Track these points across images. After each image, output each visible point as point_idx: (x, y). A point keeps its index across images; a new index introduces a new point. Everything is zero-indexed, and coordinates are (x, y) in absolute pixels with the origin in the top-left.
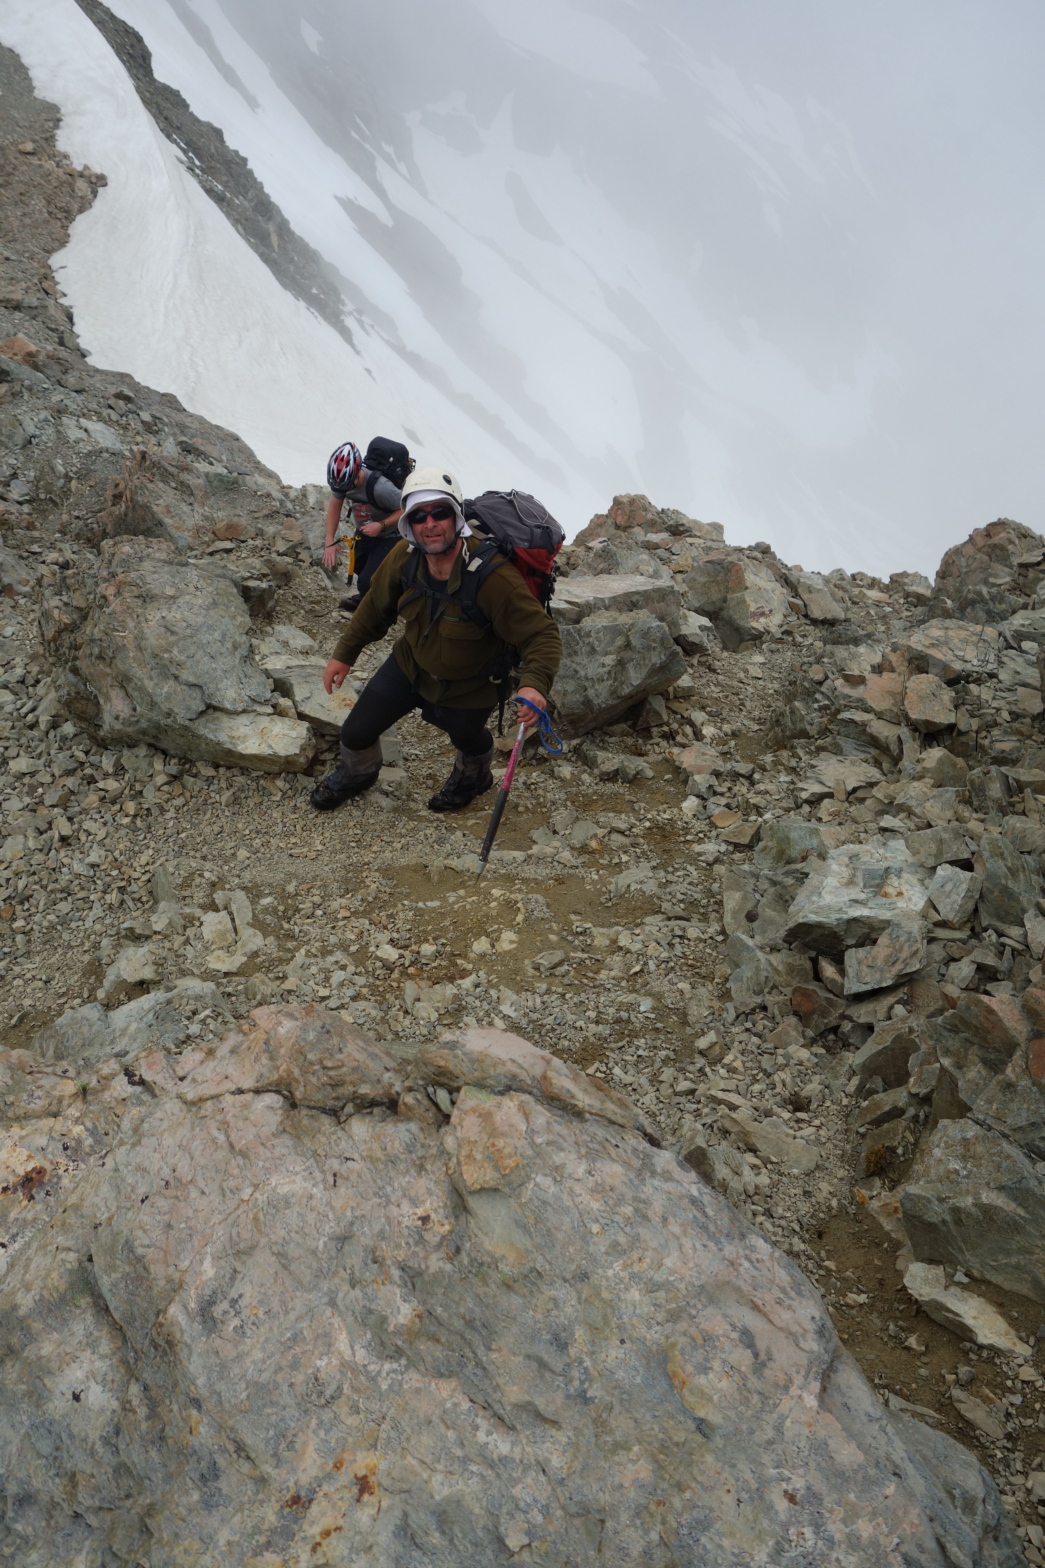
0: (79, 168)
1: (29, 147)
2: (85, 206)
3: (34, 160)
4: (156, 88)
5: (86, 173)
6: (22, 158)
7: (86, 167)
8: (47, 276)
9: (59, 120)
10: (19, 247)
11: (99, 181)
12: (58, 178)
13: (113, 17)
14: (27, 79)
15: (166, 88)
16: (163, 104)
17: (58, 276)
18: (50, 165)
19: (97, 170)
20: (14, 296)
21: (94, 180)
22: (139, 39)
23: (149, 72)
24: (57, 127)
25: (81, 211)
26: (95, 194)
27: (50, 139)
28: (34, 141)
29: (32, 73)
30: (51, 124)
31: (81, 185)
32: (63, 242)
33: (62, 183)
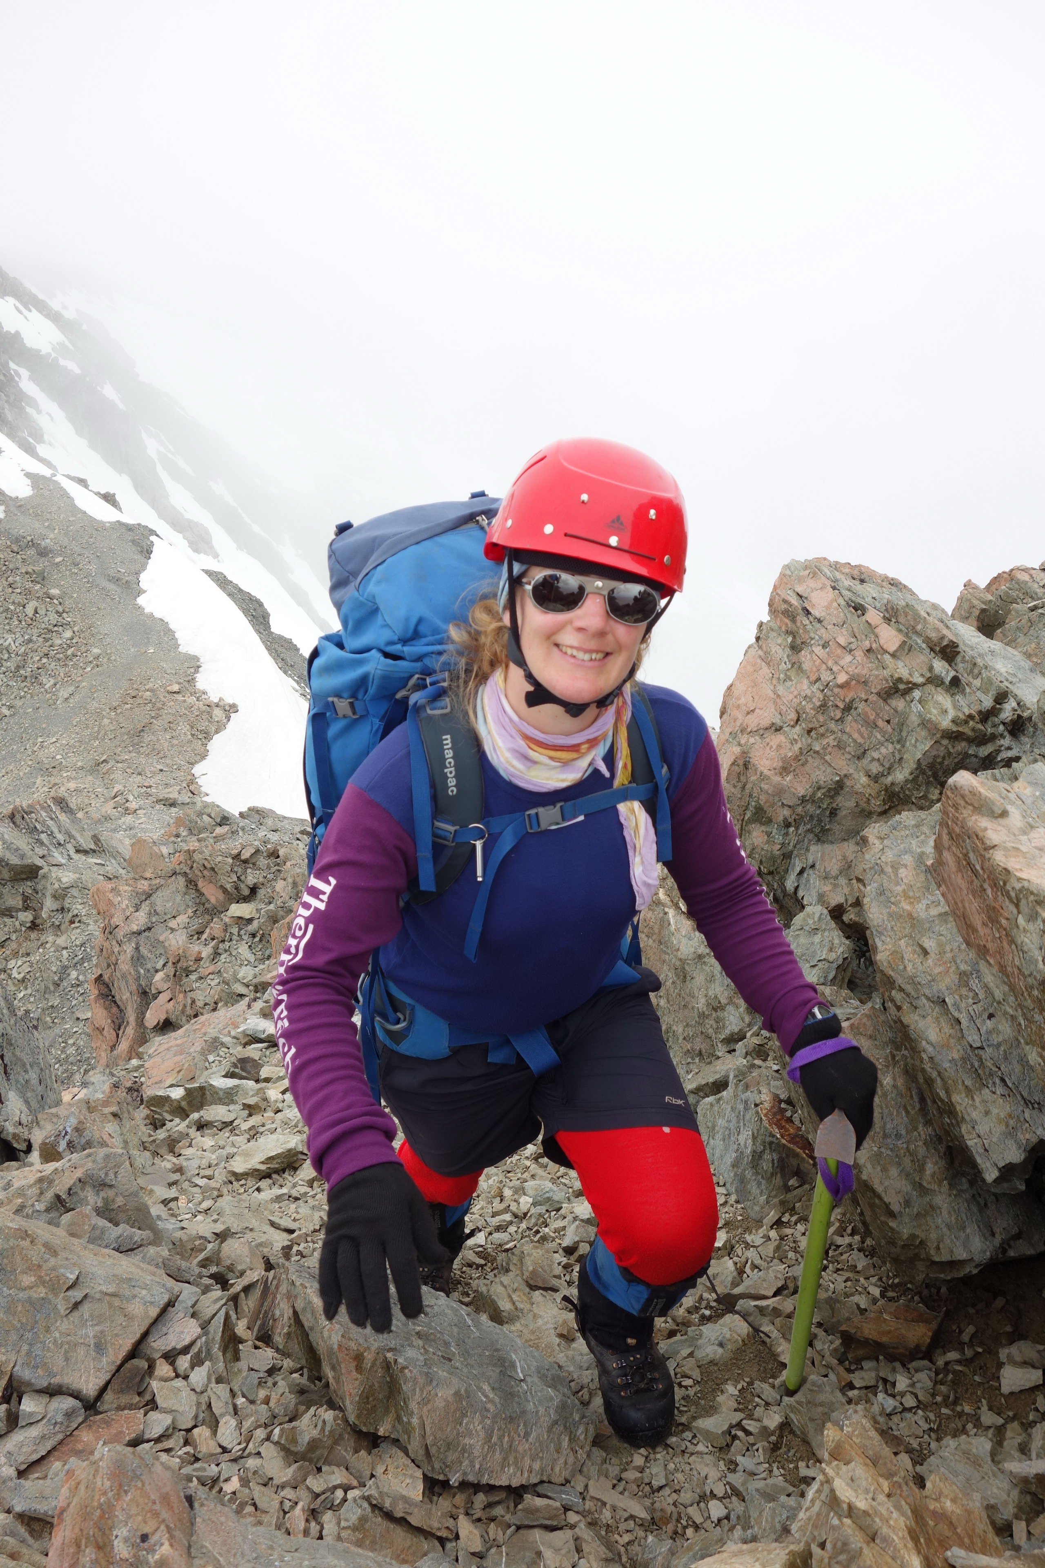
0: (216, 700)
1: (176, 688)
2: (220, 727)
3: (179, 697)
4: (274, 639)
5: (221, 704)
6: (169, 696)
7: (221, 699)
8: (192, 781)
9: (199, 667)
10: (168, 761)
11: (231, 709)
12: (199, 709)
13: (240, 590)
14: (174, 638)
15: (281, 637)
16: (280, 649)
17: (200, 781)
18: (192, 700)
19: (230, 701)
20: (171, 796)
21: (227, 708)
22: (261, 605)
23: (267, 626)
24: (197, 672)
25: (217, 732)
26: (228, 718)
27: (192, 681)
28: (179, 683)
29: (177, 635)
30: (192, 670)
31: (218, 713)
32: (203, 756)
33: (202, 713)
